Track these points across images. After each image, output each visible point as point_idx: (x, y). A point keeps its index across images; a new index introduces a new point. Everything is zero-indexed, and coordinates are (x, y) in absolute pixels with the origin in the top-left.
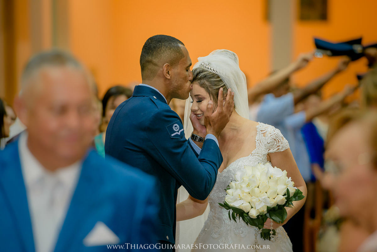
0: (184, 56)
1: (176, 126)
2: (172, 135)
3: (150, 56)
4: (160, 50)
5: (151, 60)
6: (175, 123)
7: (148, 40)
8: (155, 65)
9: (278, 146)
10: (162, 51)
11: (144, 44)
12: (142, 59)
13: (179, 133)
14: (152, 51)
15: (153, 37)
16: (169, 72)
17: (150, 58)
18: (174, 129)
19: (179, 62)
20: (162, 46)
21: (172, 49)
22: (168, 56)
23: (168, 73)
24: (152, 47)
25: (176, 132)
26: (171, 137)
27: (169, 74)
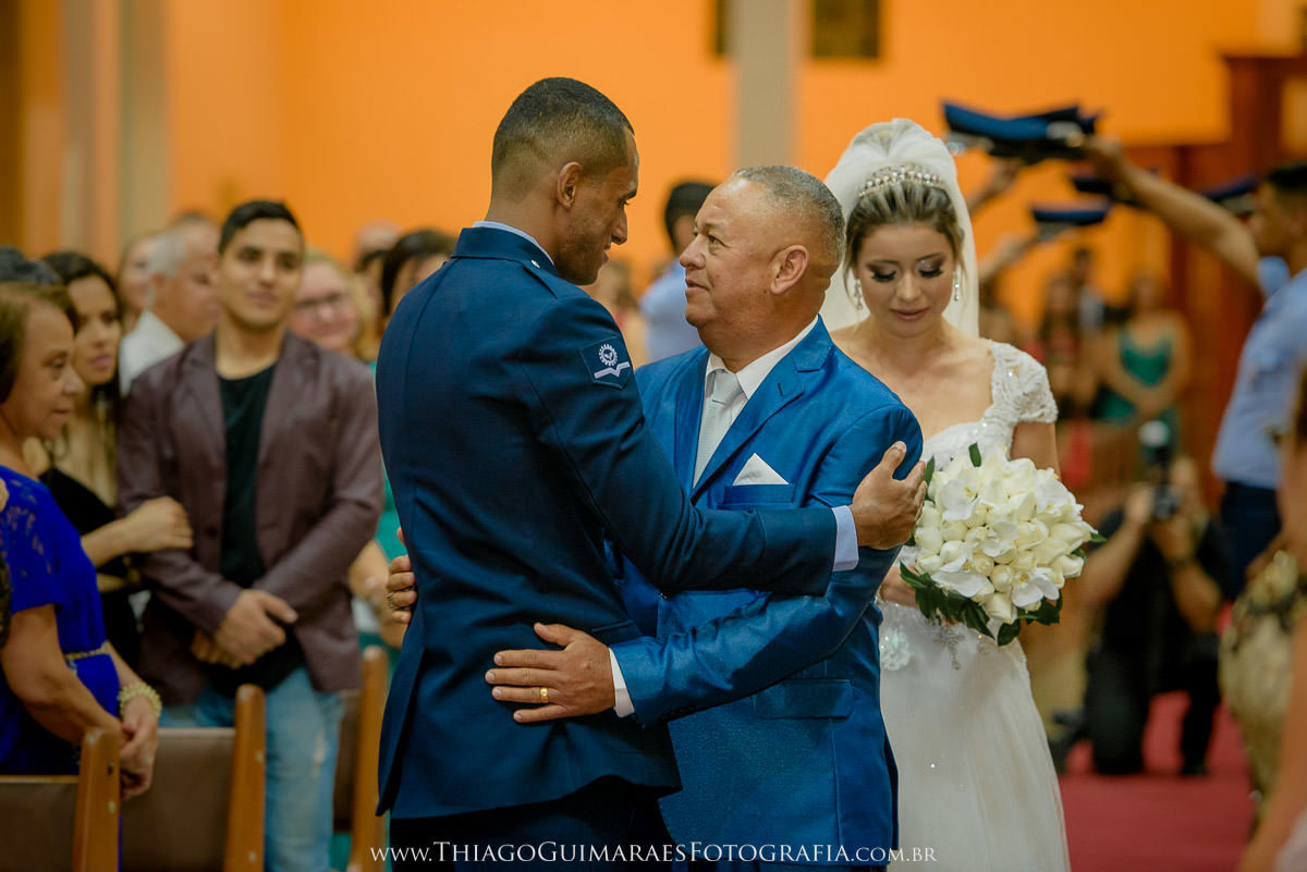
0: (626, 163)
1: (607, 352)
2: (598, 375)
3: (532, 126)
4: (570, 120)
5: (534, 138)
6: (606, 343)
7: (539, 84)
8: (542, 156)
9: (1042, 407)
10: (574, 125)
11: (522, 90)
12: (506, 128)
13: (617, 373)
14: (544, 115)
15: (557, 79)
16: (571, 189)
17: (532, 131)
18: (603, 357)
19: (607, 173)
20: (577, 111)
21: (602, 130)
22: (585, 143)
23: (569, 190)
24: (549, 103)
25: (607, 367)
26: (595, 381)
27: (570, 195)
